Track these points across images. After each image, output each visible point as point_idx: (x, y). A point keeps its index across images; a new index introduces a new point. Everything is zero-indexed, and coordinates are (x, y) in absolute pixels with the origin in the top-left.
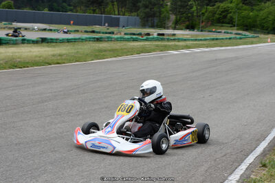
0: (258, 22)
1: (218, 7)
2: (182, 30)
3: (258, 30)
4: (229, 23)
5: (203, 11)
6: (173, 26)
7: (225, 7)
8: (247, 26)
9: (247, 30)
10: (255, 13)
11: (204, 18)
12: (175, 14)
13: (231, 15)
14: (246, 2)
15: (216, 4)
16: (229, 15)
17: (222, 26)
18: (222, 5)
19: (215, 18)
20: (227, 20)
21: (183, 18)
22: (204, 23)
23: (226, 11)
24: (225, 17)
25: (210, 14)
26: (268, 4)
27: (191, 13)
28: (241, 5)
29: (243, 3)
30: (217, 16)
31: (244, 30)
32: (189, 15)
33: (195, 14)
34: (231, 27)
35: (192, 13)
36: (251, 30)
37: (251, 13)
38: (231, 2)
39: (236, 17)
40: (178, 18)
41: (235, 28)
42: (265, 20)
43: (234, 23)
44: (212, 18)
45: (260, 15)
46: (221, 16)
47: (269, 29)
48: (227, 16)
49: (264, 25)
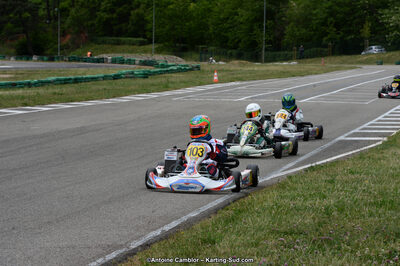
0: (211, 29)
3: (212, 48)
4: (135, 35)
5: (63, 4)
8: (182, 40)
10: (203, 3)
11: (68, 21)
13: (140, 11)
16: (132, 12)
17: (118, 43)
19: (97, 19)
21: (9, 25)
22: (69, 37)
24: (124, 18)
25: (84, 11)
27: (30, 10)
32: (27, 14)
33: (41, 12)
34: (142, 44)
35: (34, 10)
36: (197, 51)
37: (192, 5)
41: (153, 46)
42: (229, 21)
43: (148, 34)
44: (90, 23)
45: (216, 9)
46: (115, 16)
47: (240, 45)
48: (130, 15)
49: (229, 34)
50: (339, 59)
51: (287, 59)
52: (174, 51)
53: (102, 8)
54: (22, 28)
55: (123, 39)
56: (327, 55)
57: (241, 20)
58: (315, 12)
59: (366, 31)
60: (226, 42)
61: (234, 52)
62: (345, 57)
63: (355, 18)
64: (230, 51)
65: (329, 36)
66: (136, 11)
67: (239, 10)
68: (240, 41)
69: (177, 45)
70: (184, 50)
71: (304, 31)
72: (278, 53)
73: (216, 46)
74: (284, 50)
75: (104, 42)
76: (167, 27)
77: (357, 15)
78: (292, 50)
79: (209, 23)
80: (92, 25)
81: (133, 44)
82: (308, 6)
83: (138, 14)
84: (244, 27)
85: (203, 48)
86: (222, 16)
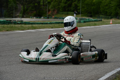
0: (101, 9)
2: (29, 18)
3: (101, 16)
4: (73, 11)
6: (21, 15)
9: (91, 16)
11: (51, 6)
12: (22, 4)
13: (76, 3)
16: (73, 3)
19: (60, 7)
20: (72, 8)
21: (30, 8)
22: (50, 12)
24: (70, 5)
30: (62, 5)
31: (88, 16)
32: (36, 4)
33: (41, 3)
36: (96, 17)
39: (80, 5)
40: (25, 8)
41: (80, 15)
42: (108, 6)
43: (78, 11)
44: (58, 7)
45: (103, 2)
46: (67, 5)
47: (112, 14)
48: (72, 4)
49: (107, 11)
53: (62, 2)
54: (34, 9)
55: (69, 13)
57: (112, 5)
60: (107, 13)
61: (110, 17)
64: (108, 17)
66: (74, 3)
67: (112, 2)
68: (112, 13)
69: (89, 15)
73: (103, 15)
75: (62, 14)
76: (85, 8)
80: (59, 8)
83: (75, 4)
84: (113, 8)
85: (98, 16)
86: (105, 4)
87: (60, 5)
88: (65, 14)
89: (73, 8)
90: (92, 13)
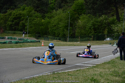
0: (50, 29)
1: (10, 14)
3: (49, 36)
4: (21, 30)
7: (18, 13)
8: (39, 33)
10: (47, 20)
13: (24, 22)
14: (37, 9)
15: (8, 11)
18: (14, 12)
23: (18, 18)
24: (17, 24)
25: (2, 21)
26: (60, 11)
28: (33, 11)
29: (35, 11)
37: (43, 20)
38: (24, 9)
39: (27, 24)
41: (27, 35)
42: (56, 26)
44: (4, 25)
45: (52, 22)
46: (14, 23)
48: (19, 23)
50: (95, 42)
51: (77, 41)
52: (35, 37)
53: (9, 19)
55: (16, 32)
56: (91, 40)
57: (60, 26)
58: (87, 24)
59: (106, 32)
60: (55, 34)
61: (58, 38)
62: (98, 41)
63: (102, 27)
64: (56, 38)
65: (92, 33)
66: (22, 22)
67: (60, 23)
68: (60, 34)
69: (37, 35)
70: (39, 36)
71: (83, 31)
72: (73, 39)
73: (51, 35)
74: (76, 38)
75: (9, 33)
76: (33, 28)
77: (103, 26)
78: (78, 38)
79: (49, 27)
81: (20, 34)
82: (85, 22)
84: (61, 29)
85: (46, 36)
86: (53, 25)
87: (7, 23)
88: (11, 33)
89: (20, 27)
90: (41, 33)
